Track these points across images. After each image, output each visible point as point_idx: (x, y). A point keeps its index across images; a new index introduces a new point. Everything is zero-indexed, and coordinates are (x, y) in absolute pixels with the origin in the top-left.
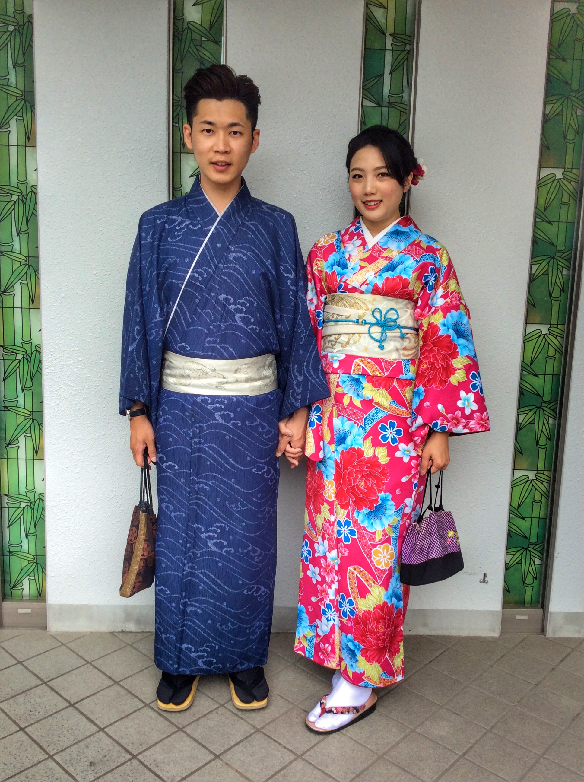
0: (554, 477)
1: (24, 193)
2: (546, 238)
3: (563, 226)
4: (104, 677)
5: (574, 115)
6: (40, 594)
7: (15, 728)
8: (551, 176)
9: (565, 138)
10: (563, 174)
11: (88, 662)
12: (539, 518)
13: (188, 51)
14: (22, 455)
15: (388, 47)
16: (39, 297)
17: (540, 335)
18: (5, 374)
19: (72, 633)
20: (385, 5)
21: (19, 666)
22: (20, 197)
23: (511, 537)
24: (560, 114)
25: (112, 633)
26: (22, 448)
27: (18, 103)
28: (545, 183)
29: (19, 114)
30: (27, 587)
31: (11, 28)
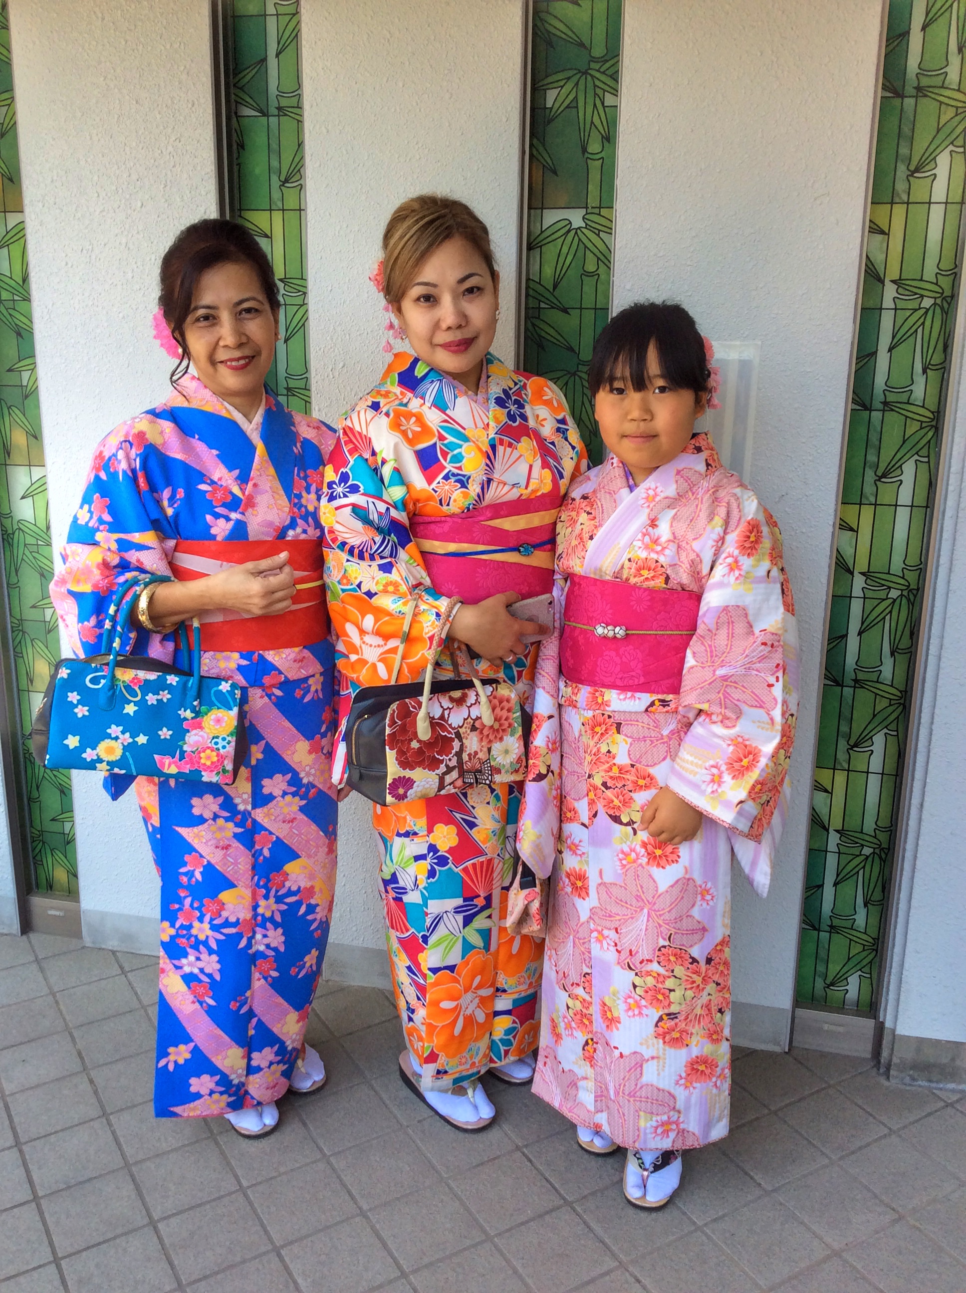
2: (559, 338)
8: (563, 224)
9: (584, 150)
10: (584, 218)
15: (271, 10)
24: (573, 106)
28: (552, 237)
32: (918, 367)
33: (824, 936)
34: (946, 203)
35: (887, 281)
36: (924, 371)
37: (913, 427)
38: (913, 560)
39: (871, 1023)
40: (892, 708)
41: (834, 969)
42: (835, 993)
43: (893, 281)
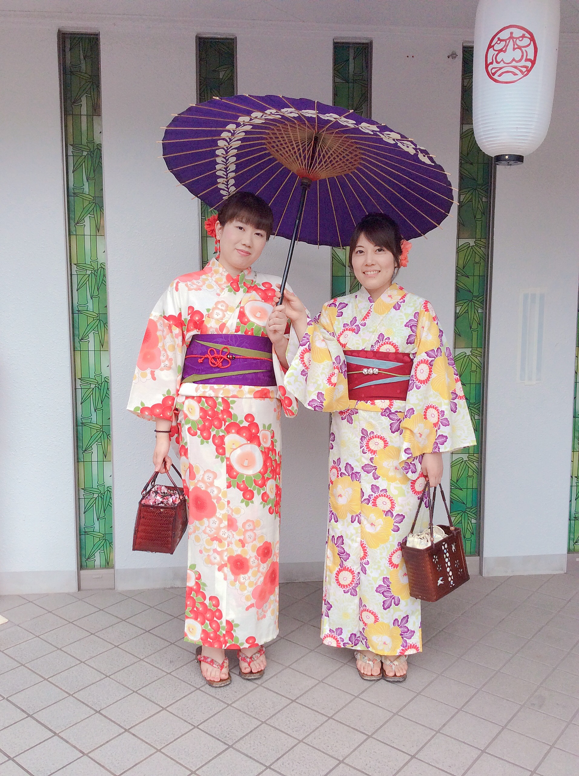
0: (481, 458)
1: (96, 269)
2: (466, 288)
3: (477, 278)
5: (481, 202)
6: (109, 563)
9: (475, 217)
10: (475, 242)
12: (472, 488)
14: (95, 458)
16: (108, 343)
17: (466, 356)
18: (82, 399)
19: (134, 591)
21: (102, 611)
23: (453, 503)
24: (471, 201)
25: (164, 589)
26: (95, 453)
27: (90, 205)
28: (463, 249)
29: (92, 213)
30: (98, 559)
31: (85, 153)
33: (572, 522)
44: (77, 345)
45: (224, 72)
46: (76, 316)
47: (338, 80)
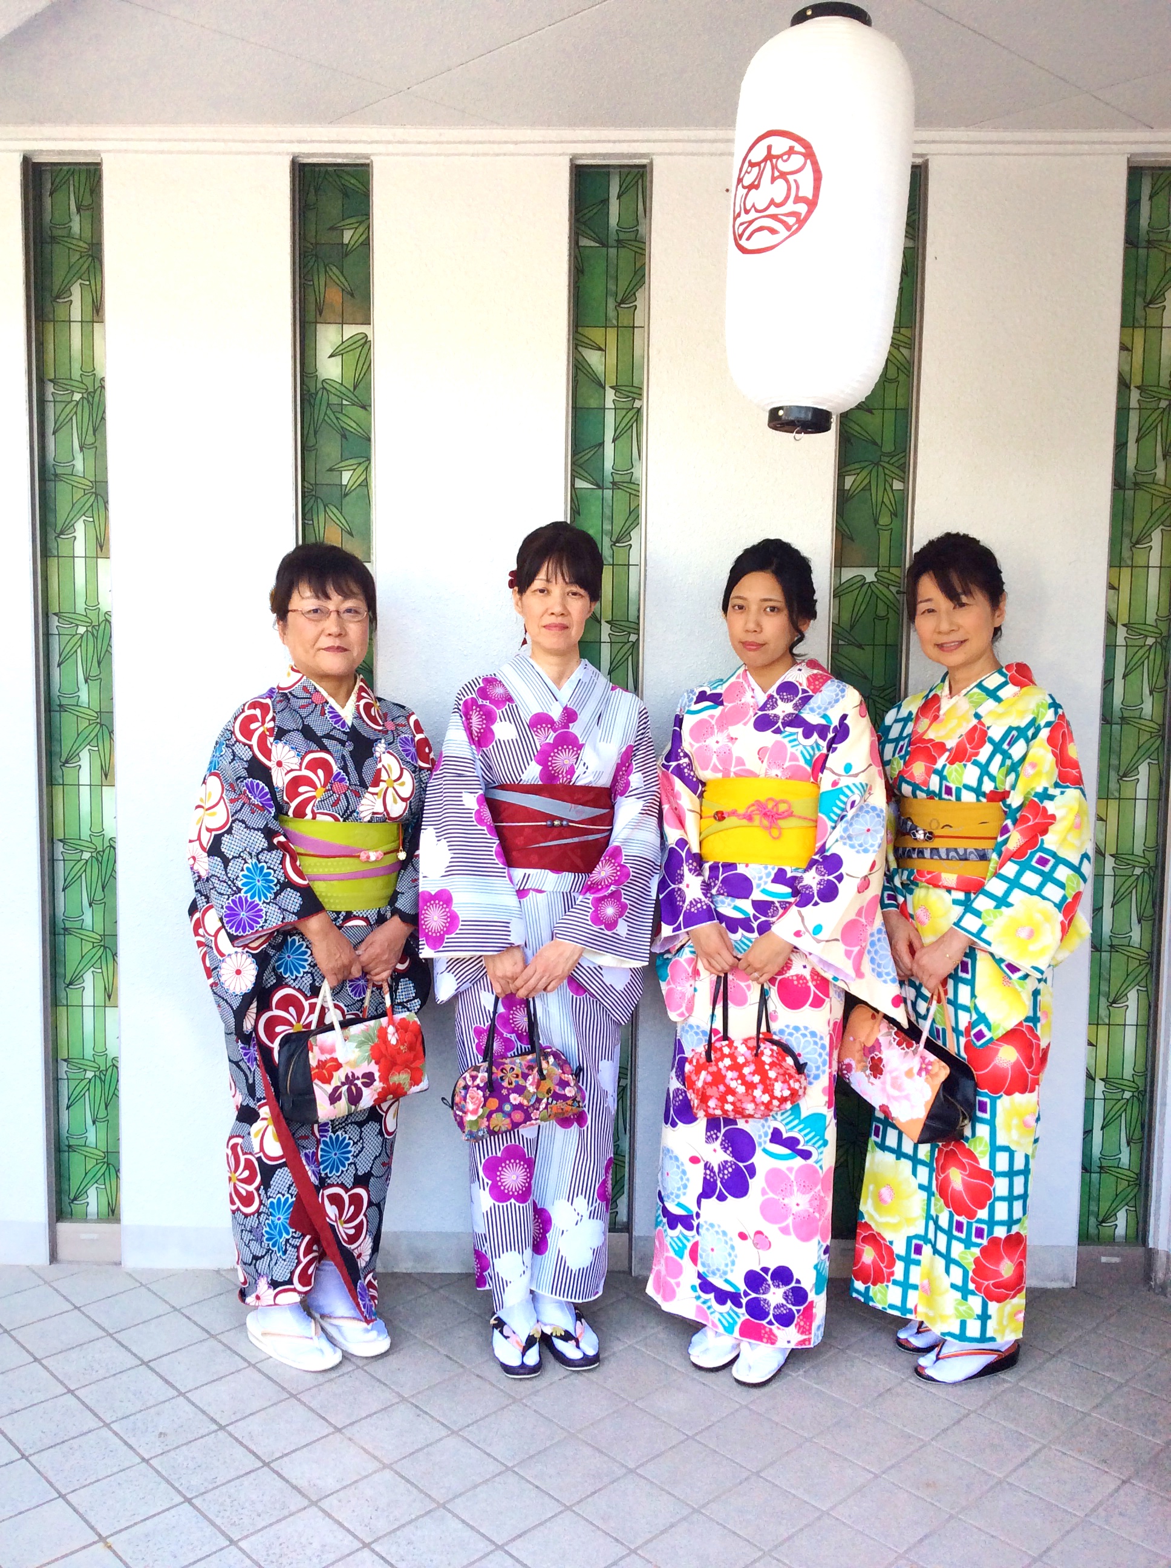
1: (95, 623)
2: (857, 669)
3: (882, 651)
4: (196, 1328)
5: (890, 489)
6: (113, 1211)
7: (61, 1390)
8: (859, 578)
9: (876, 522)
10: (876, 575)
11: (175, 1309)
13: (324, 420)
14: (88, 1000)
15: (609, 404)
16: (114, 769)
18: (65, 881)
19: (158, 1270)
20: (603, 347)
21: (76, 1311)
22: (90, 629)
24: (867, 488)
25: (218, 1272)
26: (89, 990)
27: (86, 497)
28: (850, 589)
29: (89, 513)
30: (93, 1201)
31: (77, 397)
32: (1146, 691)
33: (1095, 1177)
34: (1161, 567)
35: (1119, 626)
36: (1151, 693)
37: (1145, 737)
38: (1151, 843)
39: (1140, 1250)
40: (1141, 968)
41: (1105, 1206)
42: (1106, 1230)
43: (1124, 625)
44: (57, 773)
45: (351, 232)
46: (56, 716)
47: (585, 242)
